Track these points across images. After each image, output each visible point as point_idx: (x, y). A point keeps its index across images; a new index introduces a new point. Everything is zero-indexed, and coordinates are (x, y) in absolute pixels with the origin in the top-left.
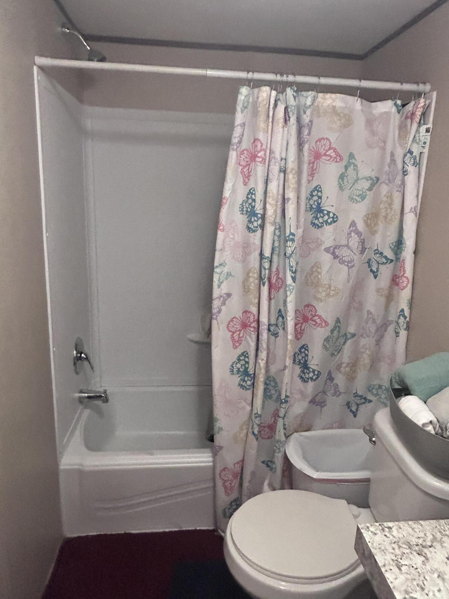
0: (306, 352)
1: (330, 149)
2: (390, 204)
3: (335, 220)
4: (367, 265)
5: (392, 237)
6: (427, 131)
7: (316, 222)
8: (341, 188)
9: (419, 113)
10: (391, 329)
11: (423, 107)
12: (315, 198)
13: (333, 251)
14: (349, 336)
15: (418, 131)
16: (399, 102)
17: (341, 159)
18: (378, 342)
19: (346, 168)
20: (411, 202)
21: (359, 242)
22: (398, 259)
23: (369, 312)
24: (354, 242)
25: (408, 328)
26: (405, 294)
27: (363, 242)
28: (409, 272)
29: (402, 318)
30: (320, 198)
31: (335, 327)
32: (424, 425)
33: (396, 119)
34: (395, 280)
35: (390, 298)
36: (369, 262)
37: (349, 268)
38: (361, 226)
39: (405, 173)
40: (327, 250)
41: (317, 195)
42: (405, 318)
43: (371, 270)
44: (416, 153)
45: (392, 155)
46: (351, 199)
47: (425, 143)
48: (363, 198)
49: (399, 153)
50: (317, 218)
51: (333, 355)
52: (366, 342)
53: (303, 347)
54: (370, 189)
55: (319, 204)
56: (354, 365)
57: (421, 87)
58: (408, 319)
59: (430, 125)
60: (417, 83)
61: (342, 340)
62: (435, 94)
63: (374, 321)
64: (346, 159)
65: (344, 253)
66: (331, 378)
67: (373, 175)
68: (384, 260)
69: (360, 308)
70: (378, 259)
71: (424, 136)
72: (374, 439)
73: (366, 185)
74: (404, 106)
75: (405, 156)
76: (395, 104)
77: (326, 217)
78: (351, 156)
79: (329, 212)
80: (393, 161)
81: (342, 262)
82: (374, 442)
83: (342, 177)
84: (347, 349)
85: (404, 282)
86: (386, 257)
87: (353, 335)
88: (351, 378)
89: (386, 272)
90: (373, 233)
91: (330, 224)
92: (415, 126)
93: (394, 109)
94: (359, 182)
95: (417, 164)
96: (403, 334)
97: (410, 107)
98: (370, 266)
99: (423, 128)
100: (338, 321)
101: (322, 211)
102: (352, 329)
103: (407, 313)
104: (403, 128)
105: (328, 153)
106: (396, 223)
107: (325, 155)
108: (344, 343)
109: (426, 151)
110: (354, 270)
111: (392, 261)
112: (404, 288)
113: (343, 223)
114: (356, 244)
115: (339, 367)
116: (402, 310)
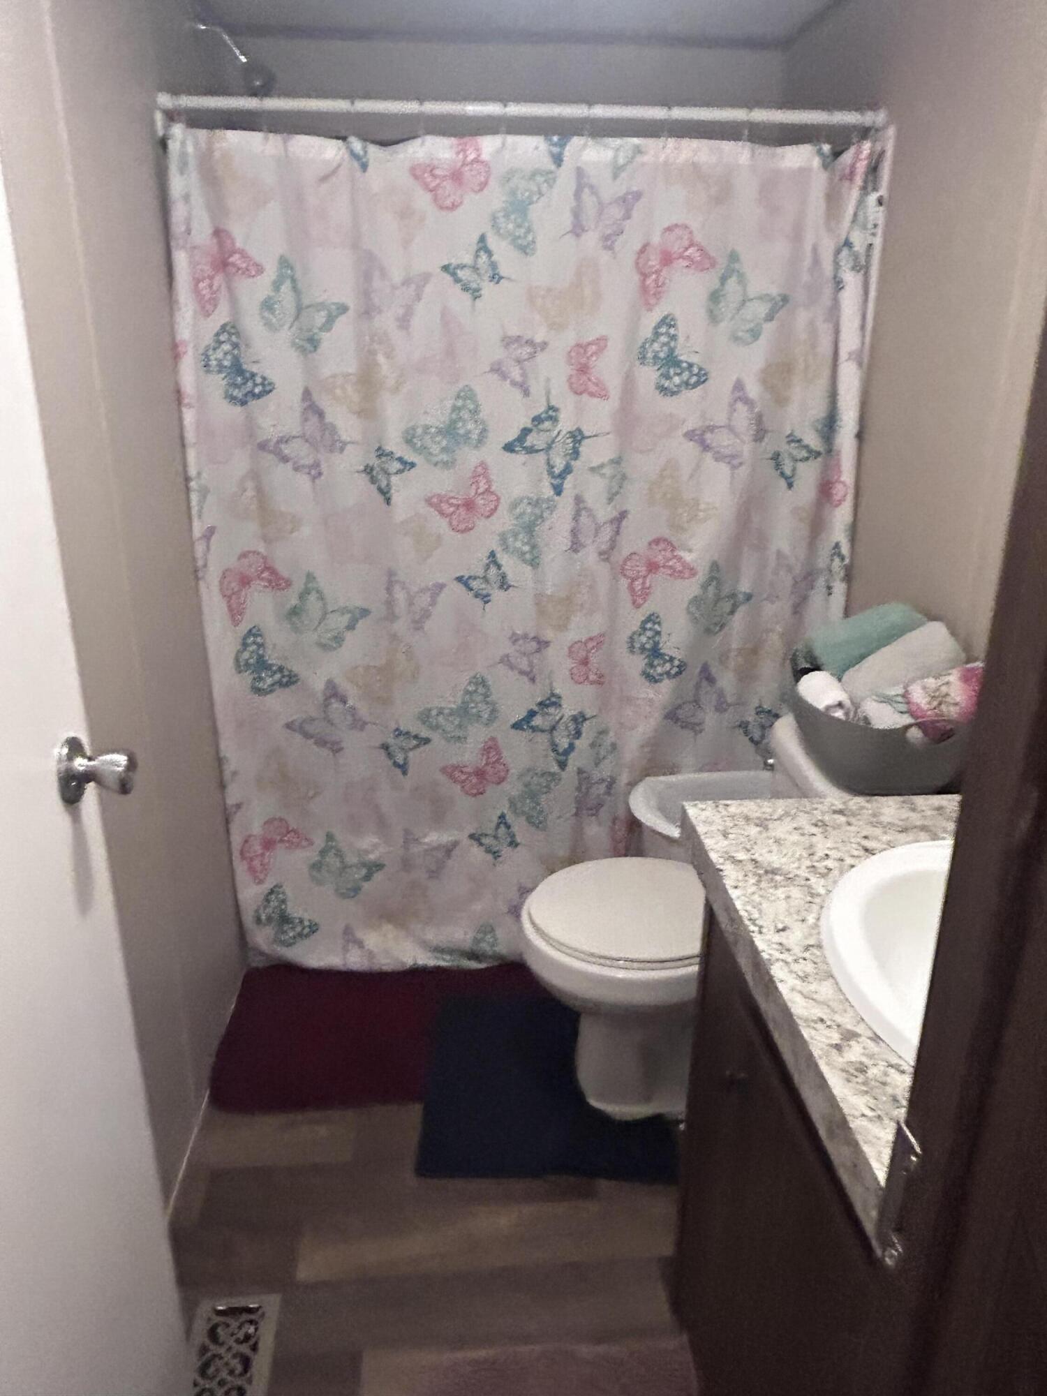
0: (656, 627)
1: (691, 245)
2: (813, 346)
3: (702, 378)
4: (772, 463)
5: (818, 410)
6: (880, 202)
7: (667, 384)
8: (713, 318)
9: (861, 167)
10: (821, 582)
11: (871, 155)
12: (664, 339)
13: (699, 437)
14: (741, 597)
15: (861, 203)
16: (826, 148)
17: (713, 264)
18: (798, 608)
19: (723, 280)
20: (850, 340)
21: (750, 420)
22: (829, 451)
23: (779, 554)
24: (743, 420)
25: (848, 578)
26: (841, 516)
27: (759, 419)
28: (847, 475)
29: (837, 560)
30: (674, 337)
31: (712, 579)
32: (828, 708)
33: (819, 181)
34: (825, 490)
35: (817, 524)
36: (776, 457)
37: (734, 467)
38: (753, 390)
39: (838, 285)
40: (690, 435)
41: (667, 334)
42: (843, 559)
43: (782, 474)
44: (859, 247)
45: (815, 250)
46: (736, 339)
47: (875, 226)
48: (755, 334)
49: (828, 247)
50: (668, 377)
51: (708, 631)
52: (775, 612)
53: (649, 619)
54: (770, 318)
55: (672, 350)
56: (753, 651)
57: (868, 118)
58: (847, 561)
59: (883, 191)
60: (859, 109)
61: (727, 606)
62: (891, 132)
63: (790, 569)
64: (722, 262)
65: (722, 440)
66: (707, 676)
67: (774, 291)
68: (804, 454)
69: (761, 543)
70: (795, 452)
71: (875, 213)
72: (771, 761)
73: (762, 309)
74: (837, 154)
75: (838, 252)
76: (820, 152)
77: (686, 375)
78: (734, 257)
79: (691, 366)
80: (816, 261)
81: (719, 458)
82: (772, 766)
83: (715, 297)
84: (738, 622)
85: (838, 491)
86: (806, 447)
87: (749, 597)
88: (746, 676)
89: (808, 475)
90: (781, 401)
91: (695, 386)
92: (855, 193)
93: (816, 162)
94: (748, 304)
95: (862, 268)
96: (839, 588)
97: (847, 157)
98: (778, 466)
99: (873, 198)
100: (715, 566)
101: (677, 363)
102: (745, 586)
103: (845, 550)
104: (833, 199)
105: (687, 253)
106: (823, 383)
107: (681, 257)
108: (732, 612)
109: (878, 242)
110: (743, 472)
111: (818, 454)
112: (840, 502)
113: (720, 385)
114: (745, 423)
115: (723, 658)
116: (837, 546)
